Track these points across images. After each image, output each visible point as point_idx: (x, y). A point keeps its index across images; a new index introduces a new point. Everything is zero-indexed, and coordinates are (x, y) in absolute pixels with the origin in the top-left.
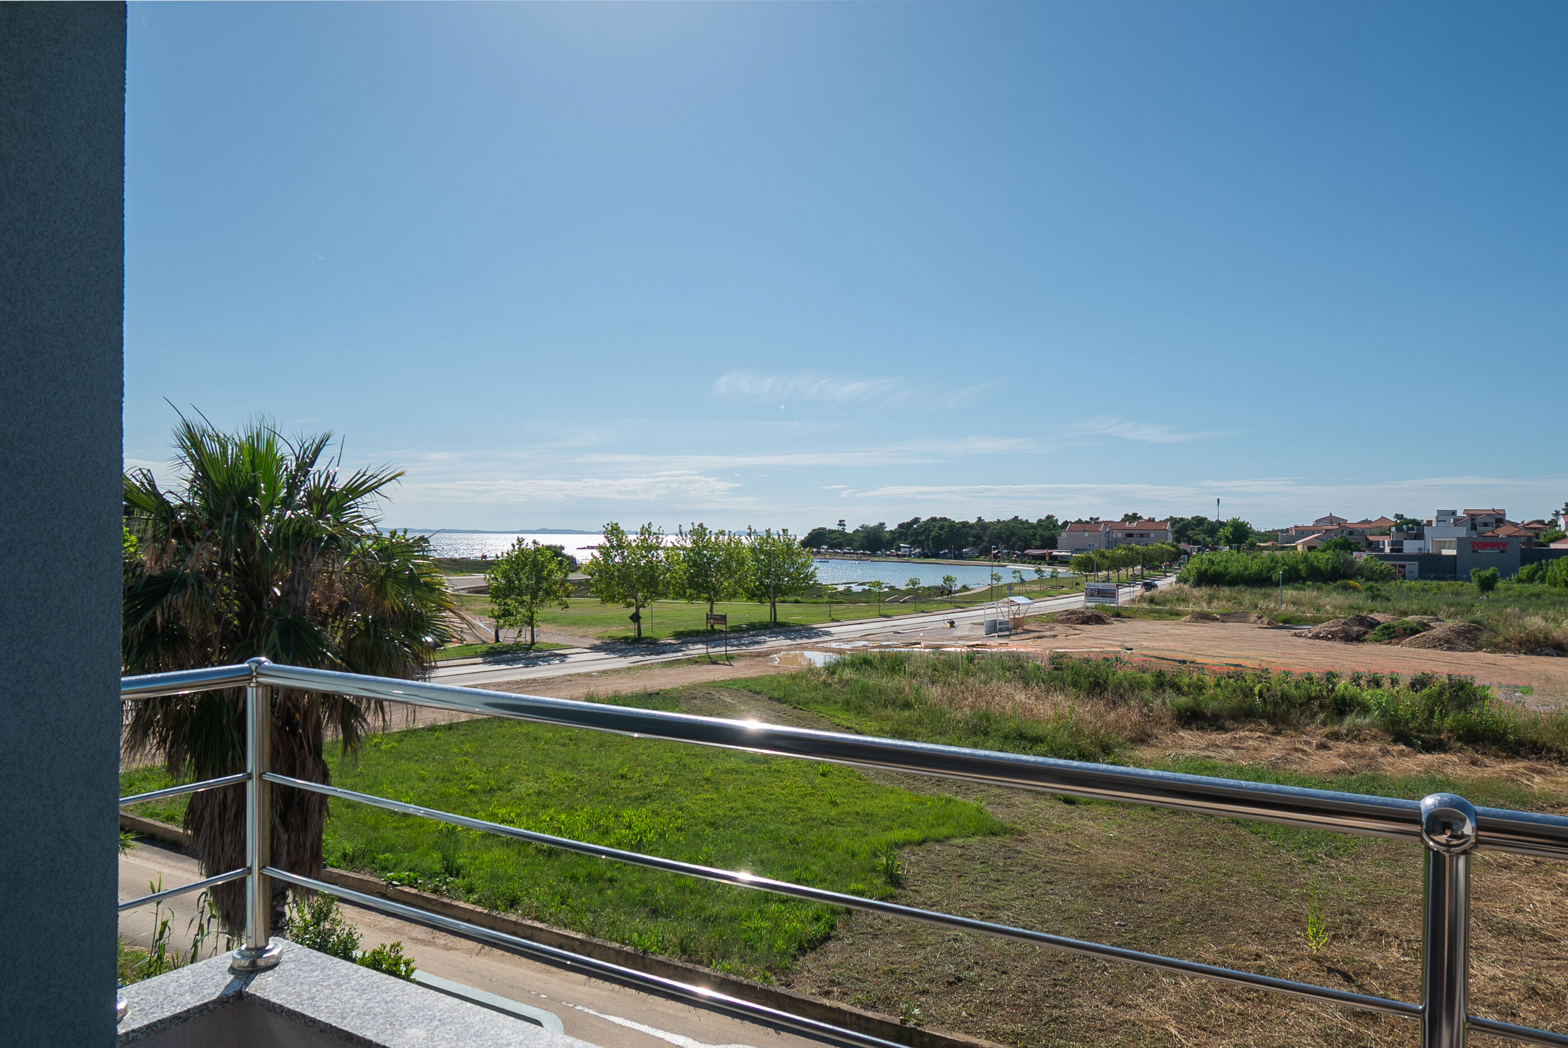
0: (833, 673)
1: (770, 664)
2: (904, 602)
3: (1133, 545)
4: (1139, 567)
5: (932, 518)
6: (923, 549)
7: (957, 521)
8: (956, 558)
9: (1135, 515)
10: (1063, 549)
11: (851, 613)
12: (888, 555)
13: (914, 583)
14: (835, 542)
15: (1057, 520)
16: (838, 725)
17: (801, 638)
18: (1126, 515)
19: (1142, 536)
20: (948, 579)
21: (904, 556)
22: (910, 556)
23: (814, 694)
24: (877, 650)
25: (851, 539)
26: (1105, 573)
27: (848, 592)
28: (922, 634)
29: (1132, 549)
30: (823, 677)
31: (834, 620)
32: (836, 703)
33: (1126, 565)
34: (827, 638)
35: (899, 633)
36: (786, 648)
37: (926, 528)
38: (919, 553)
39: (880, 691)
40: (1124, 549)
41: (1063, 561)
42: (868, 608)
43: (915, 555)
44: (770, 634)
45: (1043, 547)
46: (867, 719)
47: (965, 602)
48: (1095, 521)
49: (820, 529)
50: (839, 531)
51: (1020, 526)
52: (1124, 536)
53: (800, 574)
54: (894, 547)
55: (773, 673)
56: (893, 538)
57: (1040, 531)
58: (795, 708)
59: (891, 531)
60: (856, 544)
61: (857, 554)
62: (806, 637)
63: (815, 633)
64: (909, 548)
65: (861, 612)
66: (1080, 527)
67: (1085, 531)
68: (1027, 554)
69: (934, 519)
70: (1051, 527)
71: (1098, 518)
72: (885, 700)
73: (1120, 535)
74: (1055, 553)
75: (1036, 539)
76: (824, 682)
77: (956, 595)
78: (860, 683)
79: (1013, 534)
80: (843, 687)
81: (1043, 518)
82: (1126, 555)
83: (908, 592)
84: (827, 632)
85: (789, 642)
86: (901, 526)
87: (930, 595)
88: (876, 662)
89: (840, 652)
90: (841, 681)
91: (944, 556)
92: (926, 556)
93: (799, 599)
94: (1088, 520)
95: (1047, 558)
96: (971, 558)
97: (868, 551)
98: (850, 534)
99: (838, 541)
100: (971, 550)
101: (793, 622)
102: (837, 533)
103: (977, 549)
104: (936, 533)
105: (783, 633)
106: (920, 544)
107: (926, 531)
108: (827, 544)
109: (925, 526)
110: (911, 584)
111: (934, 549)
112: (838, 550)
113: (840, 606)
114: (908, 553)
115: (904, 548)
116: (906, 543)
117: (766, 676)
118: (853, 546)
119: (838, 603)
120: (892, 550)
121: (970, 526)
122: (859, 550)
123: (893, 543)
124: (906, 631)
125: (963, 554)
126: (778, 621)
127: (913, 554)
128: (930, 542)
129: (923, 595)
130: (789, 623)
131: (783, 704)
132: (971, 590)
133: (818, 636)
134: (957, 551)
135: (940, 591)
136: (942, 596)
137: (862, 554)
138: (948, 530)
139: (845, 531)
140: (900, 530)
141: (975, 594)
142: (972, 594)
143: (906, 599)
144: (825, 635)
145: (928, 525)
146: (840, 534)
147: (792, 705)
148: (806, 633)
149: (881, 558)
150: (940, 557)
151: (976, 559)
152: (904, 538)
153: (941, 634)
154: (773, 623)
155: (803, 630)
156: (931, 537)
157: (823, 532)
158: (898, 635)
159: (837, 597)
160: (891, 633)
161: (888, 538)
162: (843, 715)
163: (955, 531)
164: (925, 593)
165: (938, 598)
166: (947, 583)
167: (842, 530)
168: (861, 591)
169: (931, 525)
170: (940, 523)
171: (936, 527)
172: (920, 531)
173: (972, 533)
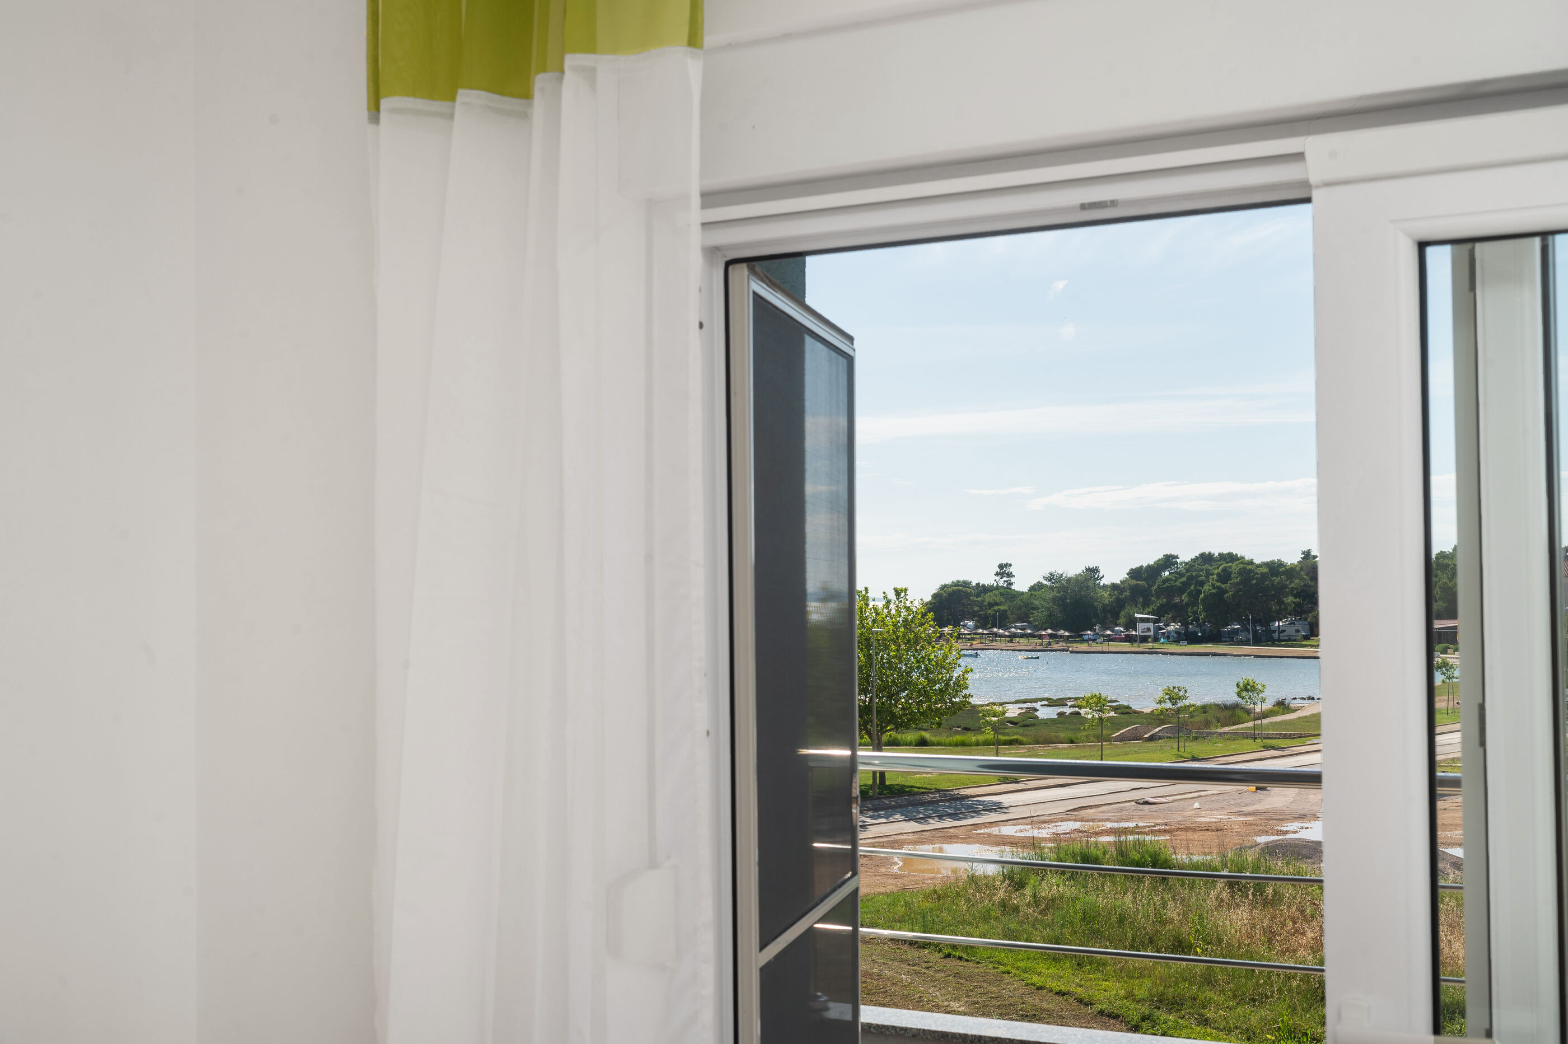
0: (1021, 885)
1: (883, 870)
2: (1152, 739)
5: (1202, 555)
6: (1185, 624)
7: (1257, 562)
8: (1257, 641)
12: (1110, 638)
13: (1174, 699)
14: (990, 612)
16: (1040, 988)
17: (940, 817)
20: (1247, 688)
21: (1144, 639)
22: (1156, 640)
23: (984, 927)
24: (1111, 839)
25: (1026, 605)
27: (1028, 721)
28: (1197, 805)
30: (1001, 894)
31: (1006, 779)
34: (993, 817)
35: (1147, 803)
36: (911, 837)
37: (1190, 578)
38: (1177, 632)
39: (1121, 920)
42: (1076, 753)
43: (1167, 636)
44: (875, 810)
45: (1452, 616)
47: (1285, 737)
49: (957, 584)
50: (998, 588)
53: (933, 682)
54: (1122, 620)
55: (889, 889)
56: (1118, 600)
57: (1442, 579)
58: (948, 956)
59: (1114, 586)
60: (1037, 616)
61: (1040, 637)
62: (951, 816)
63: (969, 807)
64: (1156, 621)
69: (1206, 558)
72: (1134, 939)
75: (1434, 597)
76: (1003, 904)
77: (1266, 721)
78: (1079, 906)
80: (1043, 912)
83: (1158, 718)
84: (995, 804)
85: (913, 826)
86: (1135, 573)
87: (1207, 724)
88: (1108, 861)
89: (1033, 844)
90: (1036, 900)
91: (1232, 639)
92: (1192, 639)
93: (927, 735)
96: (1290, 641)
97: (1065, 630)
98: (1022, 593)
99: (999, 610)
100: (1292, 623)
101: (918, 785)
102: (996, 592)
103: (1306, 619)
104: (1214, 588)
105: (901, 806)
106: (1178, 613)
107: (1191, 584)
108: (974, 616)
109: (1189, 574)
110: (1167, 697)
111: (1209, 622)
112: (999, 628)
113: (1014, 749)
114: (1152, 633)
115: (1143, 620)
116: (1147, 610)
117: (880, 893)
118: (1031, 619)
119: (1011, 743)
120: (1117, 625)
121: (1287, 570)
122: (1045, 629)
123: (1120, 613)
124: (1163, 800)
125: (1274, 631)
126: (887, 783)
127: (1163, 634)
128: (1201, 607)
129: (1191, 723)
130: (912, 787)
131: (922, 950)
132: (1296, 710)
133: (975, 812)
134: (1261, 625)
135: (1230, 713)
136: (1234, 724)
137: (1051, 636)
138: (1238, 580)
139: (1013, 587)
140: (1134, 582)
141: (1306, 717)
142: (1300, 718)
143: (1157, 730)
144: (990, 810)
145: (1196, 570)
146: (1002, 594)
147: (940, 951)
148: (949, 807)
149: (1093, 644)
150: (1223, 639)
151: (1303, 643)
152: (1141, 599)
153: (1238, 805)
154: (879, 788)
155: (943, 801)
156: (1202, 596)
157: (966, 592)
158: (1147, 807)
159: (1006, 731)
160: (1133, 803)
161: (1107, 602)
162: (1048, 969)
163: (1254, 582)
164: (1196, 719)
165: (1226, 729)
166: (1244, 694)
167: (1005, 585)
168: (1056, 717)
169: (1202, 570)
170: (1220, 565)
171: (1213, 575)
172: (1178, 584)
173: (1292, 585)
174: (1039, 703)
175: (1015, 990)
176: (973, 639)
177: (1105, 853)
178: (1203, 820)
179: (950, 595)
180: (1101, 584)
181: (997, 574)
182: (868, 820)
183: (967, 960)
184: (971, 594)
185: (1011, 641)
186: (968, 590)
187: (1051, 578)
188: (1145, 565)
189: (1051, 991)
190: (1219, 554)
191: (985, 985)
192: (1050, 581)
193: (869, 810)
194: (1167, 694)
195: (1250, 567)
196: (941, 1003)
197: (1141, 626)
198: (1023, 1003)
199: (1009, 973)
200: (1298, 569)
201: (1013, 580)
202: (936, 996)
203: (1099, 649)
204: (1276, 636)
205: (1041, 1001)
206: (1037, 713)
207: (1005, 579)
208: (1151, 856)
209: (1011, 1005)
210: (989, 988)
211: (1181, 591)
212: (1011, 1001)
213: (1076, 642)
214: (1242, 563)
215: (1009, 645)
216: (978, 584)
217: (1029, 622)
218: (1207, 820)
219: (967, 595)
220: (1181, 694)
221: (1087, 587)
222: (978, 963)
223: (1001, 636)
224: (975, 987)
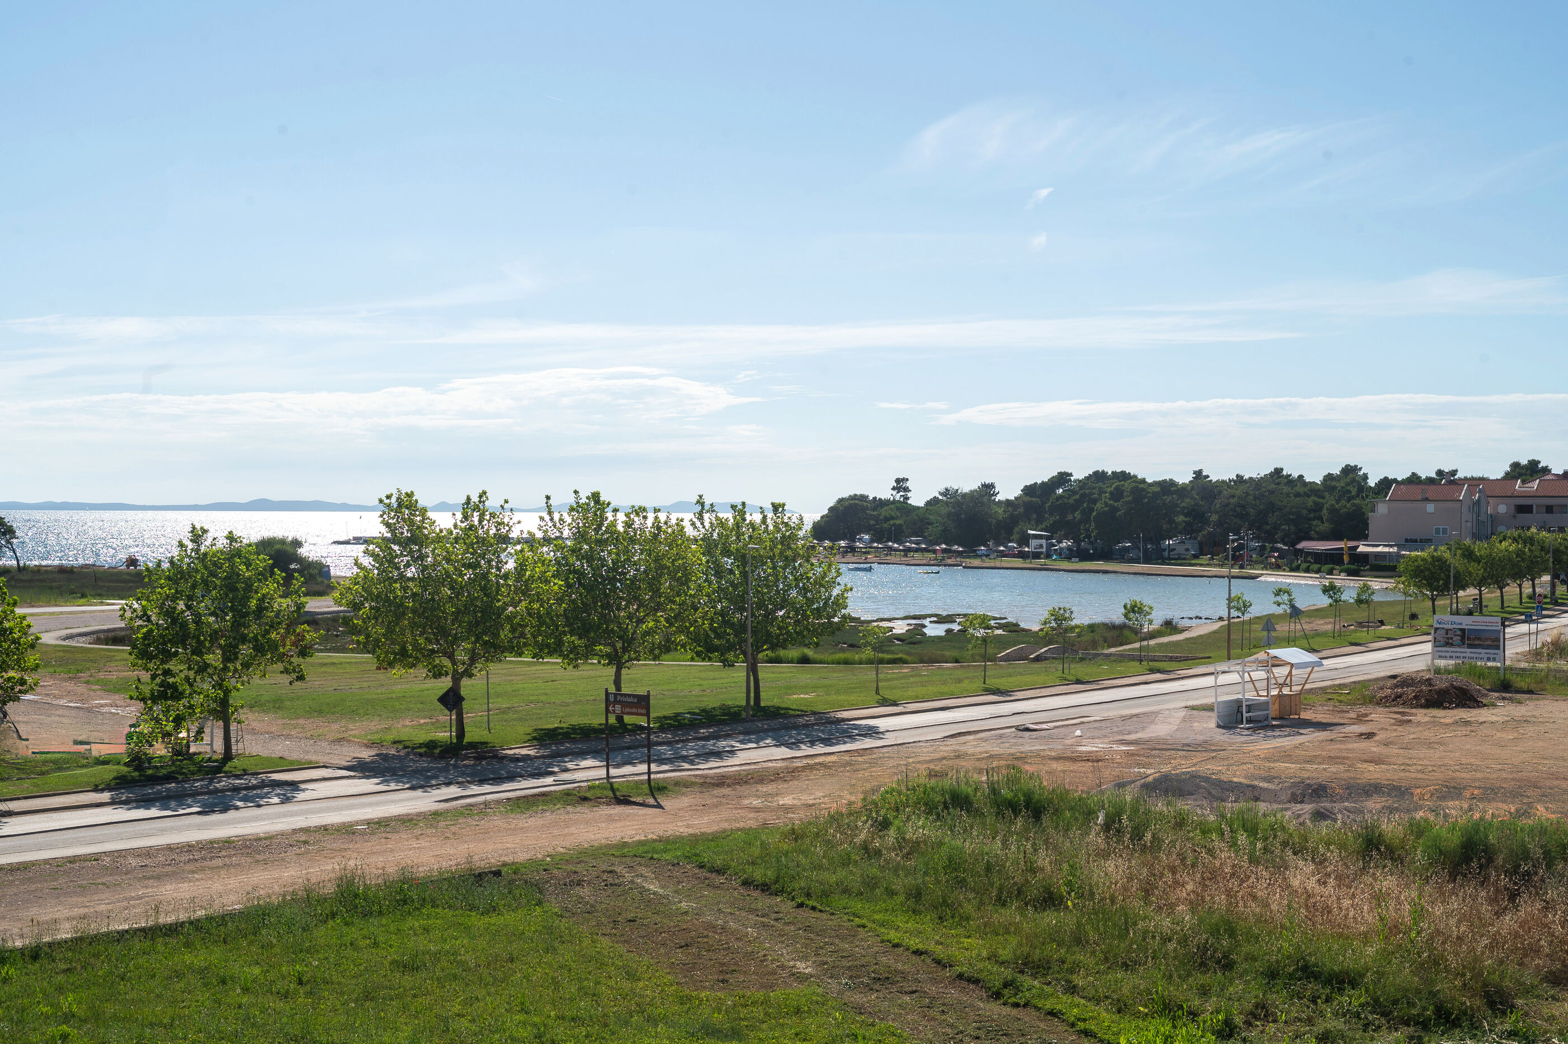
2: (1037, 659)
3: (1534, 530)
4: (1546, 578)
5: (1096, 473)
6: (1077, 541)
7: (1149, 480)
8: (1147, 560)
9: (1534, 464)
10: (1384, 539)
11: (923, 684)
12: (1003, 554)
13: (1060, 617)
14: (885, 525)
15: (1365, 477)
16: (897, 946)
17: (812, 743)
18: (1516, 465)
19: (1549, 509)
20: (1134, 610)
21: (1036, 556)
22: (1048, 556)
23: (841, 873)
25: (921, 519)
26: (1472, 591)
27: (915, 638)
28: (1078, 733)
29: (1531, 541)
30: (862, 834)
31: (884, 702)
32: (891, 893)
33: (1518, 575)
34: (868, 743)
35: (1027, 730)
36: (781, 764)
37: (1083, 496)
38: (1069, 549)
39: (988, 869)
40: (1515, 540)
41: (1382, 567)
42: (960, 673)
43: (1060, 553)
44: (745, 734)
45: (1338, 538)
46: (960, 931)
47: (1171, 659)
48: (1446, 479)
49: (854, 497)
50: (894, 502)
51: (1286, 489)
52: (1513, 509)
53: (810, 602)
54: (1015, 536)
55: (753, 824)
56: (1012, 516)
57: (1329, 500)
58: (801, 905)
59: (1008, 502)
60: (931, 531)
61: (934, 552)
62: (823, 741)
63: (845, 731)
64: (1048, 538)
65: (944, 683)
66: (1416, 491)
67: (1427, 500)
68: (1301, 551)
69: (1099, 476)
70: (1354, 491)
71: (1454, 473)
72: (1001, 888)
73: (1502, 509)
74: (1362, 549)
75: (1321, 519)
76: (865, 847)
77: (1152, 642)
79: (1272, 507)
80: (907, 856)
81: (1336, 471)
82: (1519, 553)
83: (1044, 637)
84: (870, 727)
85: (784, 752)
86: (1029, 490)
87: (1094, 644)
88: (979, 799)
90: (902, 841)
91: (1122, 557)
92: (1084, 556)
93: (810, 652)
94: (1434, 475)
95: (1346, 558)
96: (1179, 560)
97: (959, 545)
98: (918, 508)
99: (894, 524)
100: (1182, 542)
101: (794, 707)
102: (892, 506)
103: (1195, 538)
104: (1106, 506)
105: (773, 730)
106: (1070, 530)
107: (1084, 502)
108: (870, 530)
109: (1082, 492)
110: (1053, 617)
111: (1101, 539)
112: (894, 542)
113: (898, 669)
114: (1044, 550)
115: (1036, 537)
116: (1040, 526)
117: (738, 829)
118: (926, 534)
119: (894, 661)
120: (1011, 542)
121: (1178, 489)
122: (939, 544)
123: (1013, 529)
124: (1044, 726)
125: (1165, 550)
126: (762, 704)
127: (1056, 550)
128: (1093, 524)
129: (1078, 642)
130: (787, 709)
131: (774, 897)
132: (1184, 631)
133: (850, 737)
134: (1152, 543)
135: (1117, 633)
136: (1121, 645)
137: (944, 551)
138: (1130, 498)
139: (909, 502)
140: (1027, 499)
141: (1192, 638)
142: (1187, 639)
143: (1043, 650)
144: (865, 736)
145: (1089, 488)
146: (898, 509)
147: (793, 899)
148: (823, 732)
149: (987, 560)
150: (1114, 557)
151: (1193, 562)
152: (1035, 516)
153: (1121, 733)
154: (753, 710)
155: (817, 724)
156: (1094, 513)
157: (863, 505)
158: (1027, 734)
159: (893, 648)
160: (1014, 729)
161: (1001, 518)
162: (907, 922)
163: (1146, 500)
164: (1084, 638)
165: (1113, 650)
166: (1132, 615)
167: (902, 499)
168: (943, 634)
169: (1095, 488)
170: (1113, 484)
171: (1105, 492)
172: (1071, 501)
173: (1183, 505)
174: (929, 619)
175: (869, 947)
176: (868, 553)
177: (976, 789)
178: (1084, 749)
179: (846, 508)
180: (997, 500)
181: (894, 489)
182: (738, 745)
183: (821, 911)
184: (867, 508)
185: (906, 556)
186: (865, 504)
187: (946, 493)
188: (1039, 482)
189: (908, 950)
190: (1113, 472)
191: (837, 941)
192: (945, 496)
193: (740, 733)
194: (1052, 615)
195: (1142, 486)
196: (787, 964)
197: (1034, 543)
198: (876, 964)
199: (864, 927)
200: (1189, 488)
201: (909, 494)
202: (782, 955)
203: (992, 565)
204: (1166, 554)
205: (896, 961)
206: (925, 630)
207: (902, 493)
208: (1024, 795)
209: (863, 966)
210: (841, 945)
211: (1074, 508)
212: (863, 961)
213: (969, 557)
214: (1135, 482)
215: (903, 559)
216: (875, 498)
217: (924, 537)
218: (1089, 749)
219: (864, 509)
220: (1067, 615)
221: (982, 503)
222: (832, 914)
223: (896, 550)
224: (826, 943)
